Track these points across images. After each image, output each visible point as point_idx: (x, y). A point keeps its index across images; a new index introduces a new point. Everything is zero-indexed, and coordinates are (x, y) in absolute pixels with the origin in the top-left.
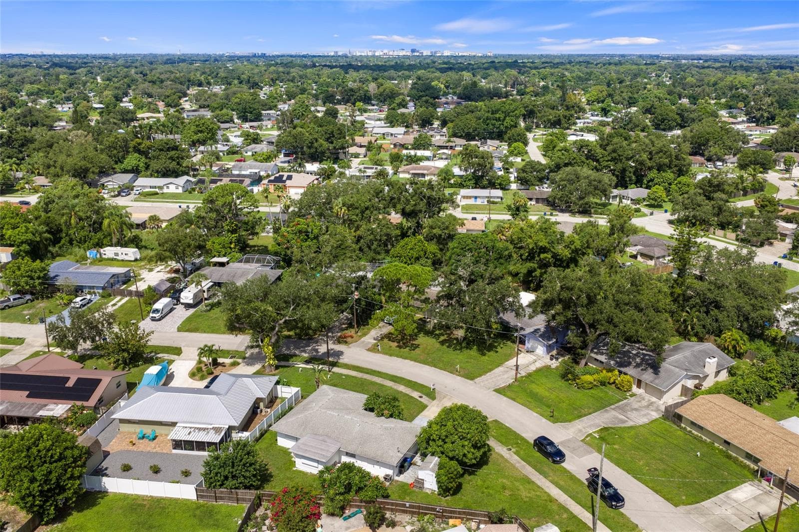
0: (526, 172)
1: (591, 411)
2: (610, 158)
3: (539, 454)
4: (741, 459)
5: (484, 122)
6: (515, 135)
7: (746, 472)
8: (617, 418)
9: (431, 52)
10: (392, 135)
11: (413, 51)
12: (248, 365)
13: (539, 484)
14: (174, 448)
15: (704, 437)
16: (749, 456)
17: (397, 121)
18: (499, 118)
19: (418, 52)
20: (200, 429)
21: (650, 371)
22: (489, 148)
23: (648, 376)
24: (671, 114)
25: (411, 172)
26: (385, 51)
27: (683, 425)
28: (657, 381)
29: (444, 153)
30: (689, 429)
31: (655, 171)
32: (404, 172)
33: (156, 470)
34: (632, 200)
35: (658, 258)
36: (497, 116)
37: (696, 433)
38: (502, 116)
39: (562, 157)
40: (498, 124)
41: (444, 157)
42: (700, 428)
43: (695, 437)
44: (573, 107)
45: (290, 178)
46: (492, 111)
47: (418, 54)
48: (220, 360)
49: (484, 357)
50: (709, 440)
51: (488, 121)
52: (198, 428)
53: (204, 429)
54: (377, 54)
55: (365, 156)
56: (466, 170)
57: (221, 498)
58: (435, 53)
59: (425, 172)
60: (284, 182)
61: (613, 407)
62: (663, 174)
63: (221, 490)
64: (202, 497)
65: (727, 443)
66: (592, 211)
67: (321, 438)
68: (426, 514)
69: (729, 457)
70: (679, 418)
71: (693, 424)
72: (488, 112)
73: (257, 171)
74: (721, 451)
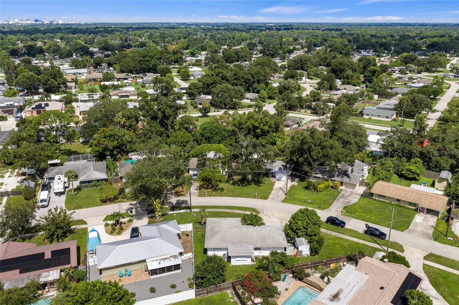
0: (192, 89)
1: (332, 201)
2: (234, 78)
3: (331, 226)
4: (407, 206)
5: (139, 62)
6: (165, 69)
7: (412, 211)
8: (345, 201)
9: (49, 22)
10: (80, 74)
11: (36, 21)
12: (138, 219)
13: (345, 238)
14: (152, 275)
15: (386, 201)
16: (410, 204)
17: (80, 65)
18: (148, 60)
19: (40, 21)
20: (164, 259)
21: (346, 177)
22: (149, 78)
23: (345, 179)
24: (233, 54)
25: (120, 94)
26: (16, 21)
27: (374, 198)
28: (351, 181)
29: (127, 82)
30: (377, 199)
31: (257, 84)
32: (114, 95)
33: (153, 290)
34: (251, 99)
35: (291, 126)
36: (147, 59)
37: (381, 200)
38: (149, 59)
39: (208, 80)
40: (148, 63)
41: (127, 84)
42: (384, 197)
43: (382, 202)
44: (177, 52)
45: (47, 105)
46: (143, 56)
47: (41, 23)
48: (122, 220)
49: (261, 187)
50: (389, 202)
51: (142, 62)
52: (162, 259)
53: (166, 259)
54: (10, 23)
55: (75, 88)
56: (157, 91)
57: (211, 292)
58: (52, 21)
59: (128, 94)
60: (44, 108)
61: (339, 197)
62: (261, 85)
63: (211, 287)
64: (199, 295)
65: (399, 200)
66: (237, 107)
67: (239, 244)
68: (318, 266)
69: (401, 206)
70: (372, 194)
71: (380, 196)
72: (140, 56)
73: (12, 103)
74: (396, 205)
